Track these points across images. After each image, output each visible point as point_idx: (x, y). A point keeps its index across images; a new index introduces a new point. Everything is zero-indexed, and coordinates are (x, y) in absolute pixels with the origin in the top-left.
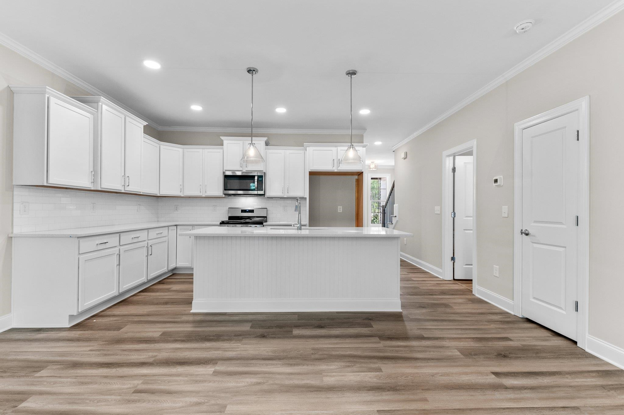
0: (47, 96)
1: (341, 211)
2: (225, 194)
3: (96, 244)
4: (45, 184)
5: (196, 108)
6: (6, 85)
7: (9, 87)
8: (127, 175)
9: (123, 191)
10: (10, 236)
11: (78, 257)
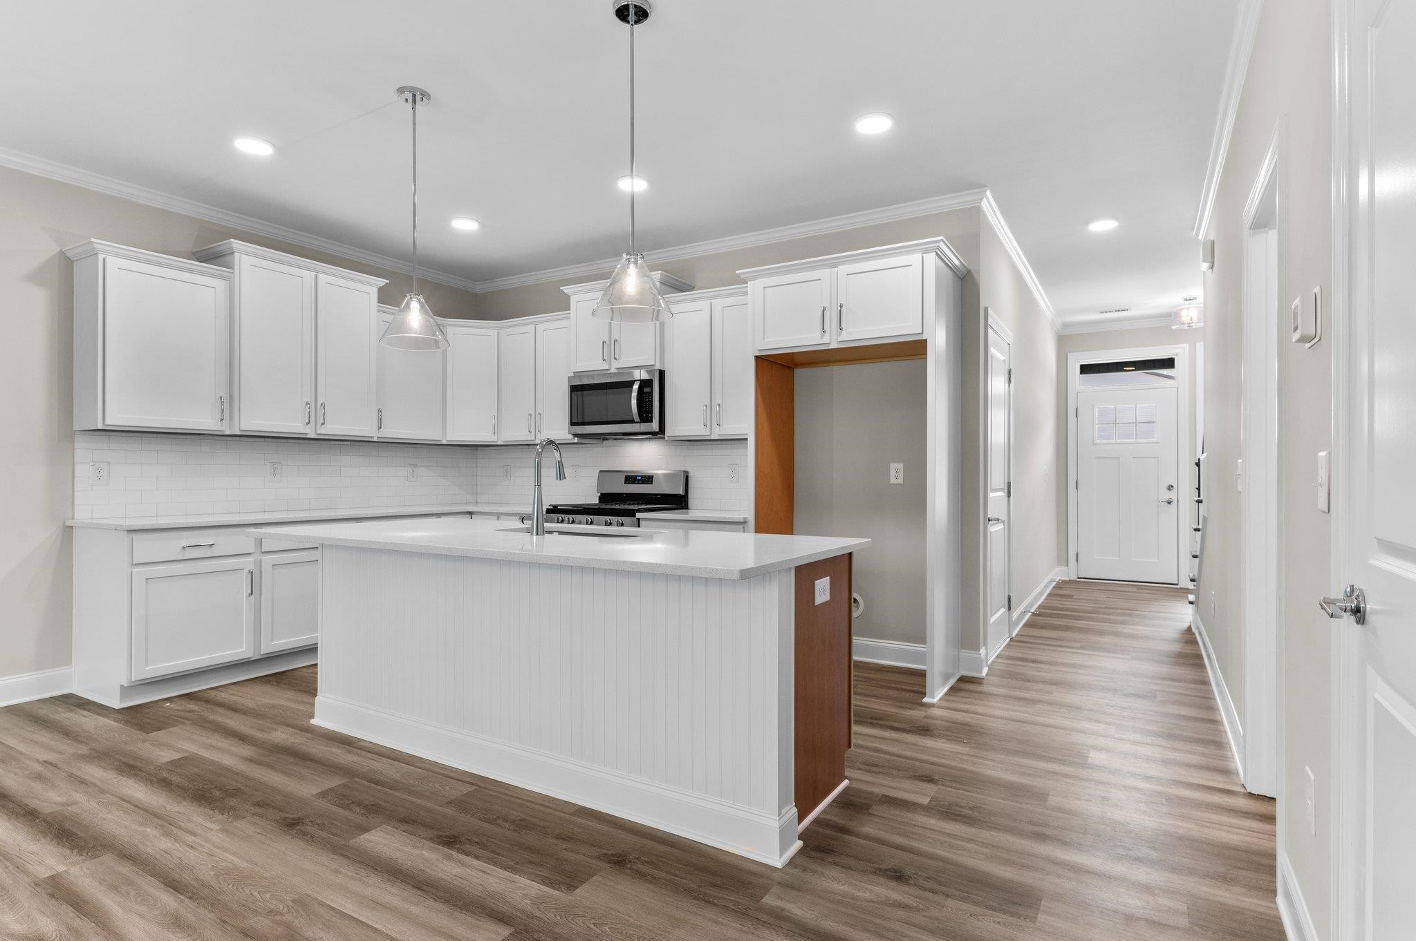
0: (101, 257)
1: (900, 481)
2: (575, 435)
3: (181, 547)
4: (100, 427)
5: (465, 225)
6: (54, 249)
7: (62, 253)
8: (320, 401)
9: (312, 436)
10: (69, 523)
11: (130, 571)
